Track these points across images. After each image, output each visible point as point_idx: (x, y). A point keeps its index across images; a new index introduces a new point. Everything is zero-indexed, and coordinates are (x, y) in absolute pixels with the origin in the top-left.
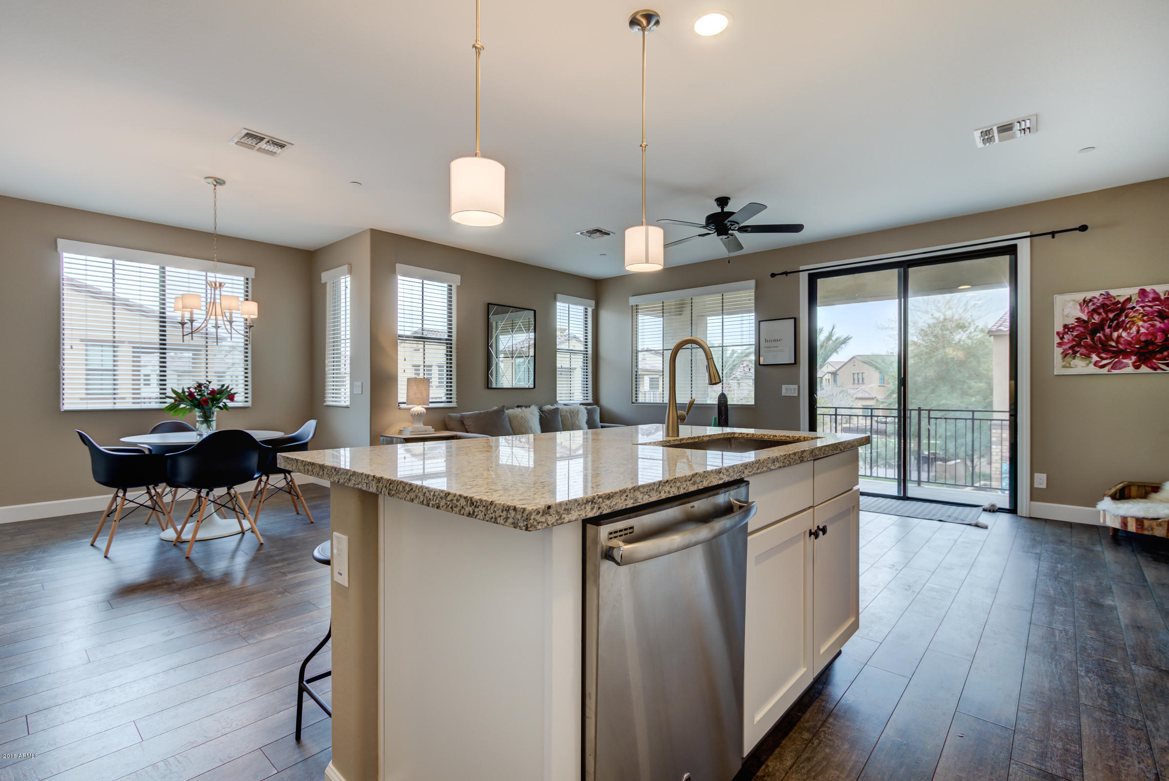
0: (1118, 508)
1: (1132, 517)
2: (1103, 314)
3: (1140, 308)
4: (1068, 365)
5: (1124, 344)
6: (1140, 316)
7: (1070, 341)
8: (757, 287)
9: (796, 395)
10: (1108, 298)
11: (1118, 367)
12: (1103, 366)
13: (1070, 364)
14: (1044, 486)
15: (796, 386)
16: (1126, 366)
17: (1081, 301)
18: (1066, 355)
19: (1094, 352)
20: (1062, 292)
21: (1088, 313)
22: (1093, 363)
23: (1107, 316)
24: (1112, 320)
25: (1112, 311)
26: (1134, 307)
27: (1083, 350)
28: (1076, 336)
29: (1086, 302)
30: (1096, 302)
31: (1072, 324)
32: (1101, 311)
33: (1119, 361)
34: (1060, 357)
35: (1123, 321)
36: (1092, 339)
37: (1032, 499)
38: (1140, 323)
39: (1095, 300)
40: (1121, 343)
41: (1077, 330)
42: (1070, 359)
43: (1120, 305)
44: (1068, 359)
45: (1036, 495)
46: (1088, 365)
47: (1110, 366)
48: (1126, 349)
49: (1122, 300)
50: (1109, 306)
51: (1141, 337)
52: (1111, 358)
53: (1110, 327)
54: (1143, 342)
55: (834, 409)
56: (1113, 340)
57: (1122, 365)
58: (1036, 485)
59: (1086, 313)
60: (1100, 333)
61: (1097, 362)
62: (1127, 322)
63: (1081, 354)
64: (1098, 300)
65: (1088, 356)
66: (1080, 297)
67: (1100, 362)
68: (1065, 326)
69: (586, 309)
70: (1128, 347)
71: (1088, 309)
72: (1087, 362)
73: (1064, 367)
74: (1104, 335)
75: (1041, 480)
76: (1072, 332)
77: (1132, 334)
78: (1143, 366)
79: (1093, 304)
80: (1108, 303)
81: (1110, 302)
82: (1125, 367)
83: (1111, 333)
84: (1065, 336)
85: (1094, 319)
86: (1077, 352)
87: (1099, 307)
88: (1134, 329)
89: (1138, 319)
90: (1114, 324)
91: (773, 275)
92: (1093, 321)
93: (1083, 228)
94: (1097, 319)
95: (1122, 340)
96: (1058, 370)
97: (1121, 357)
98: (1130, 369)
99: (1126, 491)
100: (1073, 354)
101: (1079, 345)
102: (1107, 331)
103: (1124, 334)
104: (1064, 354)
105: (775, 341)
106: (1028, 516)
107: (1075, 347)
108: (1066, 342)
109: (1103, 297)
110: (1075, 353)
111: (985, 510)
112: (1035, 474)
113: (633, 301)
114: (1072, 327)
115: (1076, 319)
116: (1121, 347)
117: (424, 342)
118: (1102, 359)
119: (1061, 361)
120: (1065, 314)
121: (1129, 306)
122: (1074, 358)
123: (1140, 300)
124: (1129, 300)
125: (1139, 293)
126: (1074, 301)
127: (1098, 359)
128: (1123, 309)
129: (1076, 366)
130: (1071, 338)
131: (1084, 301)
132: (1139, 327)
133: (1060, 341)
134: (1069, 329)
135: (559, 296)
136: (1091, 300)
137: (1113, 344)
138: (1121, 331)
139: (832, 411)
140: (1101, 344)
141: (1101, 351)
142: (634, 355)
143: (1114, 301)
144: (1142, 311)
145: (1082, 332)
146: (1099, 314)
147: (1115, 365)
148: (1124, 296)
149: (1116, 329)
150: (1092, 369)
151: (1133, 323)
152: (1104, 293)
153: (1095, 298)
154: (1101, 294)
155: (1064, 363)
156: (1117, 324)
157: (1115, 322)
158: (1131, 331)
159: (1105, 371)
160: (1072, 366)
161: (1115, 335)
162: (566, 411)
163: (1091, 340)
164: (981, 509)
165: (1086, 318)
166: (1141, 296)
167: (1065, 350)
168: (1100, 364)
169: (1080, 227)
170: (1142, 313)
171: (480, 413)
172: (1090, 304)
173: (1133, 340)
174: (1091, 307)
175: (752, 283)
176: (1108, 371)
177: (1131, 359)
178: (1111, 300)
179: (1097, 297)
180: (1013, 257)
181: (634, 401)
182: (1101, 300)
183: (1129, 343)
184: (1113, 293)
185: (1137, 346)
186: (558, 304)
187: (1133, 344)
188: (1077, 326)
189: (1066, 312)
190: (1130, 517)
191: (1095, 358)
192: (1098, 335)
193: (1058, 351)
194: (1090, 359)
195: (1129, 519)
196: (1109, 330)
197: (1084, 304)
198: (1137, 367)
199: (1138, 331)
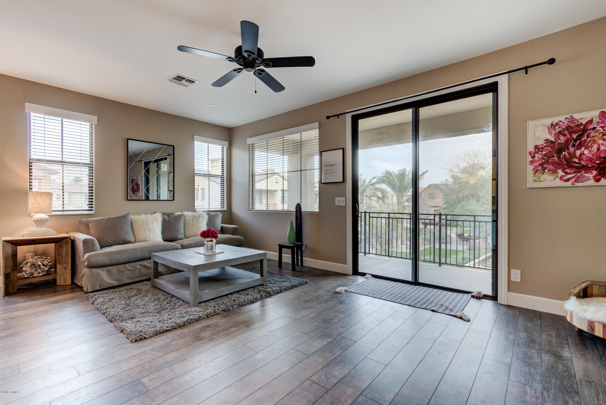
0: (585, 311)
1: (599, 322)
2: (568, 135)
3: (601, 129)
4: (538, 179)
5: (586, 161)
6: (600, 135)
7: (539, 160)
8: (320, 128)
9: (344, 204)
10: (572, 121)
11: (580, 181)
12: (568, 180)
13: (540, 178)
14: (519, 280)
15: (344, 199)
16: (588, 179)
17: (550, 125)
18: (537, 171)
19: (560, 168)
20: (533, 119)
21: (554, 135)
22: (560, 177)
23: (571, 136)
24: (575, 141)
25: (575, 132)
26: (595, 128)
27: (551, 167)
28: (545, 155)
29: (553, 126)
30: (562, 125)
31: (542, 145)
32: (566, 132)
33: (581, 175)
34: (532, 172)
35: (585, 141)
36: (559, 157)
37: (509, 290)
38: (601, 142)
39: (561, 124)
40: (583, 160)
41: (546, 150)
42: (540, 174)
43: (582, 127)
44: (538, 174)
45: (512, 287)
46: (555, 179)
47: (574, 180)
48: (587, 165)
49: (584, 122)
50: (573, 128)
51: (601, 154)
52: (575, 172)
53: (573, 146)
54: (603, 158)
55: (388, 214)
56: (576, 157)
57: (584, 179)
58: (513, 279)
59: (553, 135)
60: (565, 152)
61: (563, 176)
62: (588, 141)
63: (549, 170)
64: (564, 123)
65: (555, 172)
66: (548, 122)
67: (565, 176)
68: (536, 147)
69: (223, 147)
70: (589, 162)
71: (555, 131)
72: (554, 176)
73: (535, 181)
74: (569, 153)
75: (516, 275)
76: (542, 151)
77: (593, 151)
78: (603, 179)
79: (559, 127)
80: (572, 125)
81: (574, 125)
82: (586, 180)
83: (575, 152)
84: (536, 155)
85: (560, 140)
86: (546, 168)
87: (564, 130)
88: (595, 147)
89: (599, 138)
90: (577, 144)
91: (328, 117)
92: (559, 141)
93: (552, 61)
94: (562, 139)
95: (584, 157)
96: (530, 184)
97: (583, 172)
98: (592, 182)
99: (589, 289)
100: (542, 170)
101: (547, 162)
102: (572, 149)
103: (586, 152)
104: (535, 170)
105: (331, 165)
106: (506, 304)
107: (544, 164)
108: (537, 160)
109: (567, 120)
110: (544, 169)
111: (473, 297)
112: (512, 270)
113: (250, 141)
114: (542, 147)
115: (545, 140)
116: (583, 163)
117: (63, 165)
118: (567, 173)
119: (533, 176)
120: (536, 137)
121: (591, 127)
122: (543, 174)
123: (600, 121)
124: (591, 121)
125: (599, 115)
126: (543, 125)
127: (564, 174)
128: (585, 130)
129: (545, 180)
130: (540, 156)
131: (552, 125)
132: (599, 145)
133: (532, 160)
134: (539, 149)
135: (195, 137)
136: (557, 124)
137: (577, 161)
138: (583, 149)
139: (387, 215)
140: (566, 161)
141: (566, 167)
142: (251, 178)
143: (577, 123)
144: (602, 131)
145: (550, 151)
146: (565, 135)
147: (578, 179)
148: (586, 118)
149: (579, 147)
150: (558, 183)
151: (594, 142)
152: (569, 117)
153: (561, 121)
154: (566, 118)
155: (535, 178)
156: (580, 143)
157: (578, 142)
158: (593, 149)
159: (569, 184)
160: (541, 180)
161: (578, 153)
162: (190, 216)
163: (557, 158)
164: (470, 295)
165: (553, 140)
166: (601, 118)
167: (536, 167)
168: (565, 178)
169: (548, 61)
170: (602, 133)
171: (103, 219)
172: (557, 127)
173: (594, 157)
174: (558, 130)
175: (317, 124)
176: (572, 184)
177: (592, 174)
178: (575, 123)
179: (563, 121)
180: (495, 94)
181: (250, 209)
182: (566, 123)
183: (591, 160)
184: (577, 116)
185: (598, 162)
186: (196, 143)
187: (594, 160)
188: (546, 146)
189: (537, 135)
190: (597, 322)
191: (561, 173)
192: (564, 153)
193: (530, 168)
194: (557, 174)
195: (596, 324)
196: (573, 148)
197: (552, 127)
198: (598, 181)
199: (598, 149)
